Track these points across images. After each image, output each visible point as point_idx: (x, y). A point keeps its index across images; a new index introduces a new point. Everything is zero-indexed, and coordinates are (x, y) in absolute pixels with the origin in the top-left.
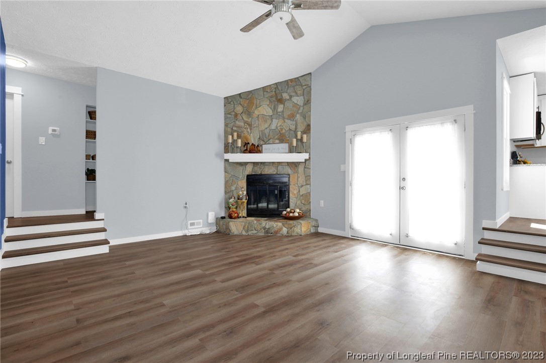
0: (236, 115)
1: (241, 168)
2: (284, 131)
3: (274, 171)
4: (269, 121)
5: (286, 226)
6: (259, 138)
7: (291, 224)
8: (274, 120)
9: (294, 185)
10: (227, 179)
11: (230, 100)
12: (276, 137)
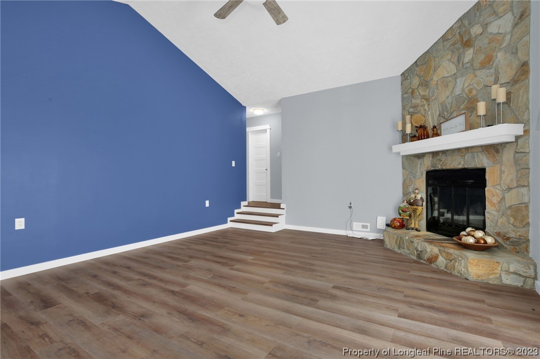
0: (412, 93)
1: (419, 161)
2: (474, 92)
3: (460, 163)
4: (451, 85)
5: (443, 254)
6: (439, 115)
7: (451, 254)
8: (458, 81)
9: (494, 186)
10: (405, 178)
11: (407, 75)
12: (462, 107)
